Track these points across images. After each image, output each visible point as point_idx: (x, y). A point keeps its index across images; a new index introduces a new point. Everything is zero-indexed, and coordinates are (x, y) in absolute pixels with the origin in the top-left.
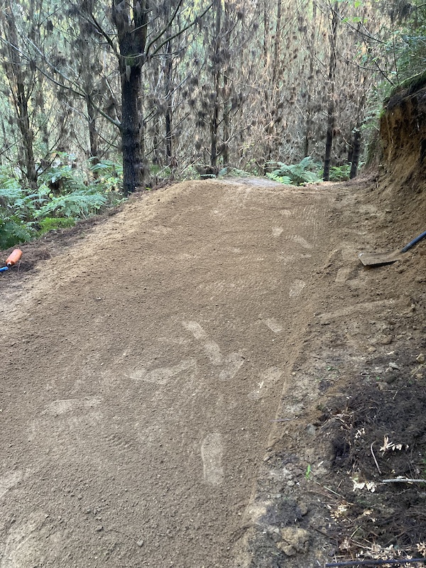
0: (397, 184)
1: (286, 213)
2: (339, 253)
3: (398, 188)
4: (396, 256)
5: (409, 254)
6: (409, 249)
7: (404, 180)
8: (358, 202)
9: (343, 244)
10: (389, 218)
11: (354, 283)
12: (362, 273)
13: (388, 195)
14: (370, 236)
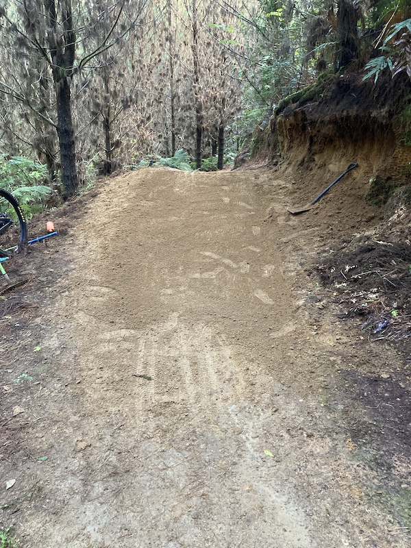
0: (294, 166)
1: (226, 188)
2: (272, 209)
3: (296, 168)
4: (309, 206)
5: (317, 204)
6: (316, 202)
7: (299, 163)
8: (270, 179)
9: (273, 204)
10: (296, 187)
11: (290, 223)
12: (292, 217)
13: (290, 173)
14: (287, 198)
